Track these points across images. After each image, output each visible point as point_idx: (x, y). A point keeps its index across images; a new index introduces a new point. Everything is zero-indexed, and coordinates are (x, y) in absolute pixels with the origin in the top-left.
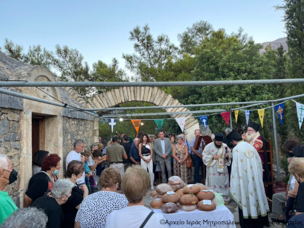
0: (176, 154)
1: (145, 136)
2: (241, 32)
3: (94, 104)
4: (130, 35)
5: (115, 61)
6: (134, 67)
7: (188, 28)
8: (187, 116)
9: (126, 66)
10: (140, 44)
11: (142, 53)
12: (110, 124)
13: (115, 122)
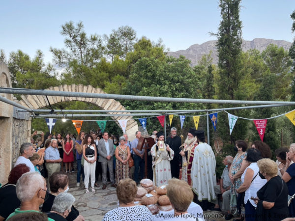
0: (119, 155)
1: (89, 138)
2: (160, 42)
3: (28, 102)
4: (62, 29)
5: (40, 54)
6: (62, 63)
7: (113, 31)
8: (127, 118)
9: (54, 60)
10: (72, 41)
11: (73, 50)
12: (48, 124)
13: (53, 122)
